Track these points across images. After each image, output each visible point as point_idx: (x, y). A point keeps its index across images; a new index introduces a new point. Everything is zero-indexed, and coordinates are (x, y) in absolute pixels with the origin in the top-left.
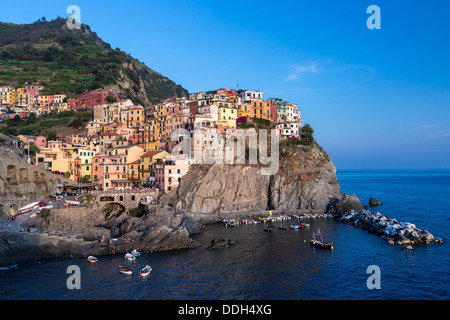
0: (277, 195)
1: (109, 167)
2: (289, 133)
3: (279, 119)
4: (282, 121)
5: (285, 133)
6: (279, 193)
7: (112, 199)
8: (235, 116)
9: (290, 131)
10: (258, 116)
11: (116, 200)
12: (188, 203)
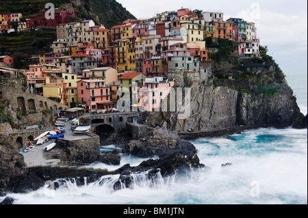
0: (245, 111)
1: (95, 90)
2: (251, 52)
3: (240, 38)
4: (242, 41)
5: (247, 52)
6: (247, 109)
7: (102, 121)
8: (201, 37)
9: (251, 50)
10: (222, 37)
11: (106, 122)
12: (172, 123)
